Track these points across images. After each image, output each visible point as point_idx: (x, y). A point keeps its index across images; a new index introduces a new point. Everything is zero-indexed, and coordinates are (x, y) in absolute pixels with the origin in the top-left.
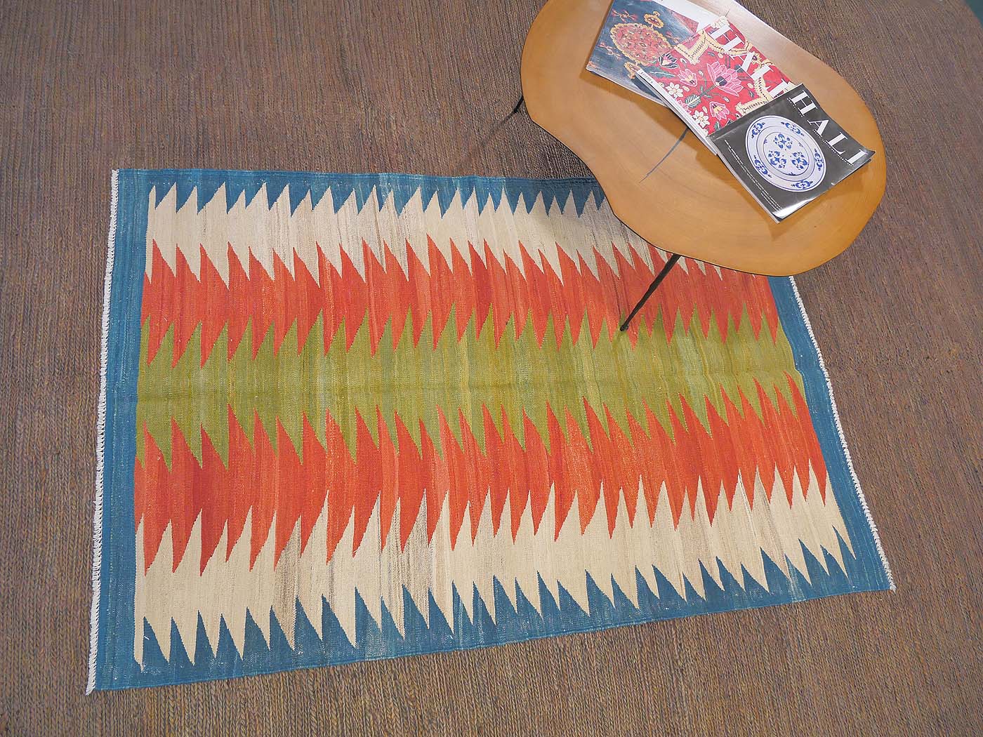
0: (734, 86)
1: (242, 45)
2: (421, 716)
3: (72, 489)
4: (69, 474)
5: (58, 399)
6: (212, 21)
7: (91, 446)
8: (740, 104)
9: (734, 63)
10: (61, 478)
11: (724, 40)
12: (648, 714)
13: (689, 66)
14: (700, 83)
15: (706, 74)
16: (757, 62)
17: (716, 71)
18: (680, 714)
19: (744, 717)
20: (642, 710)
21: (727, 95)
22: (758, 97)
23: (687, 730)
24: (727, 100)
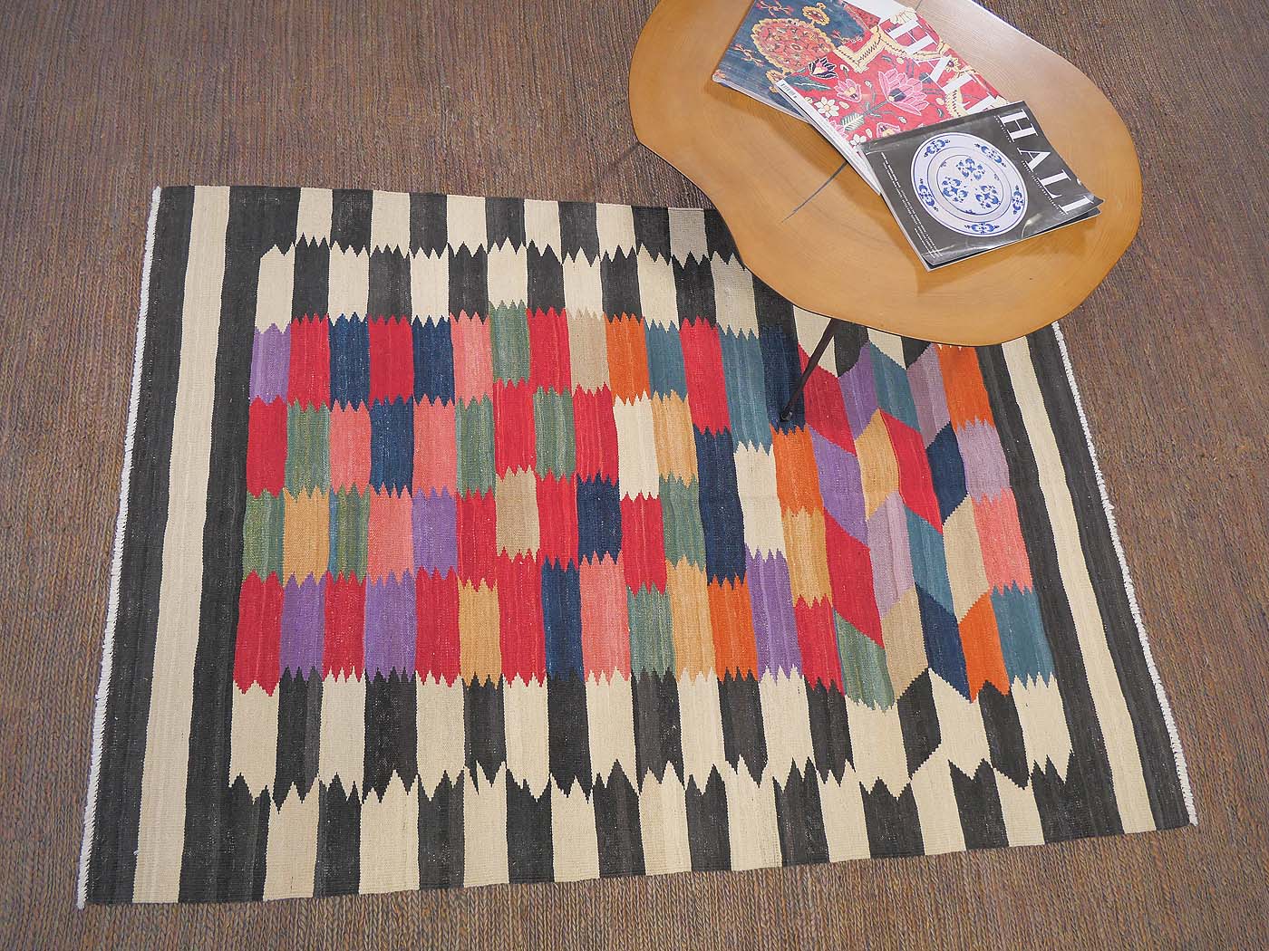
0: (914, 100)
3: (21, 572)
4: (21, 554)
5: (16, 460)
7: (52, 520)
10: (10, 558)
11: (907, 40)
12: (759, 915)
13: (852, 74)
14: (866, 97)
15: (877, 86)
16: (954, 69)
17: (890, 81)
20: (751, 908)
24: (904, 121)
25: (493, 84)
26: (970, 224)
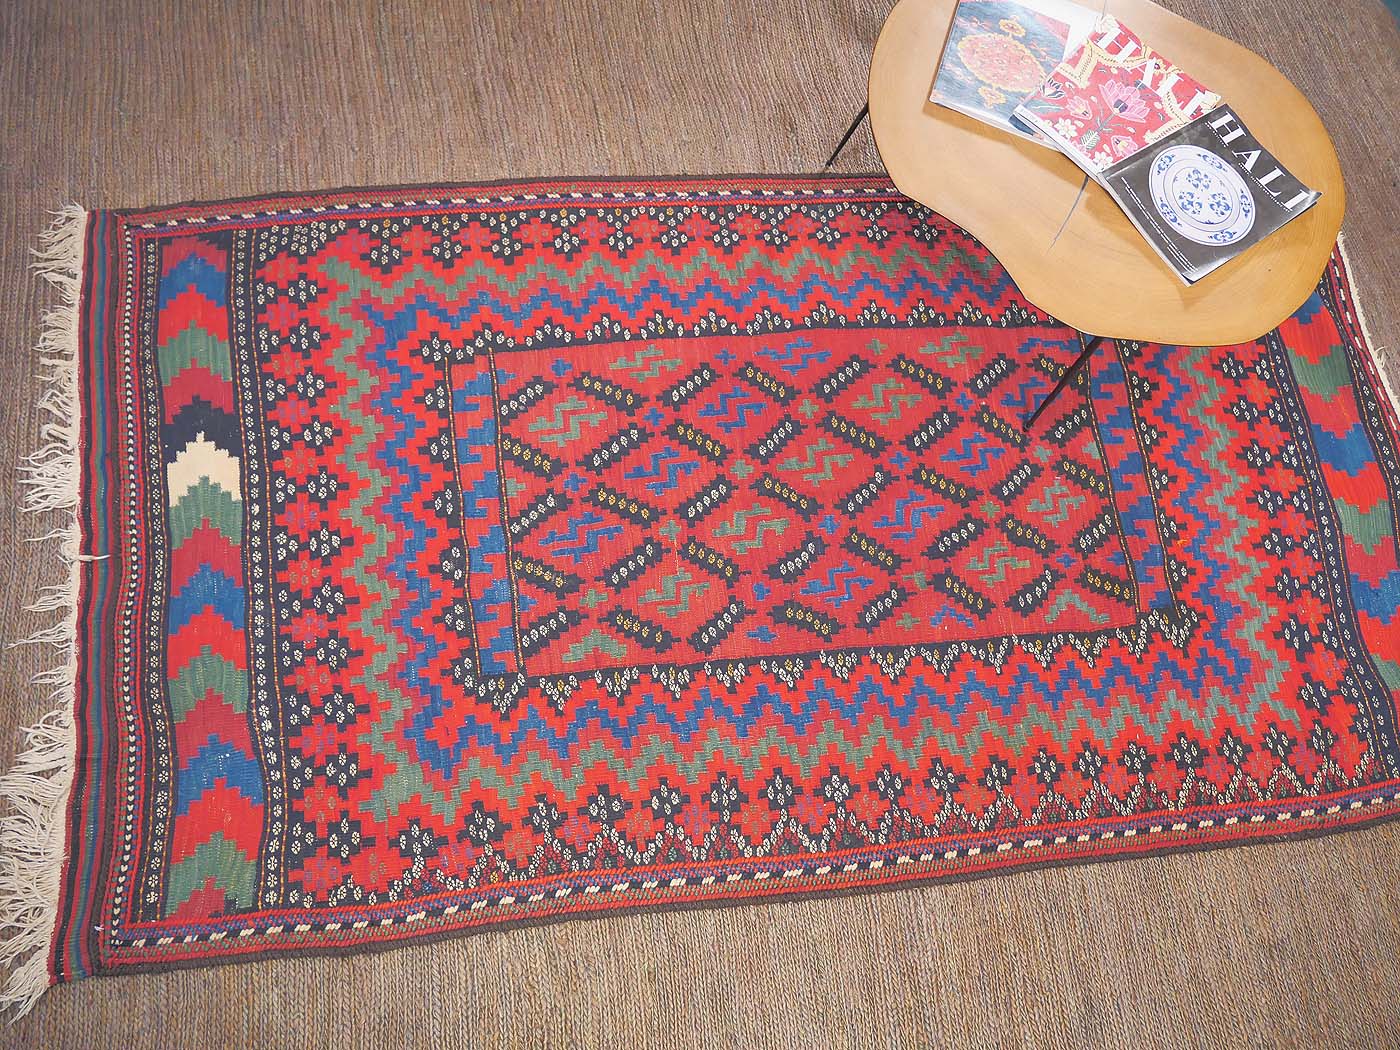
0: (1138, 111)
1: (345, 94)
2: (575, 963)
6: (302, 66)
8: (1148, 133)
9: (1133, 78)
11: (1115, 48)
13: (1078, 91)
14: (1096, 113)
15: (1100, 98)
16: (1162, 71)
17: (1112, 93)
18: (920, 948)
19: (1006, 949)
21: (1131, 123)
22: (1170, 119)
23: (930, 970)
24: (1132, 130)
25: (557, 134)
26: (1213, 234)
